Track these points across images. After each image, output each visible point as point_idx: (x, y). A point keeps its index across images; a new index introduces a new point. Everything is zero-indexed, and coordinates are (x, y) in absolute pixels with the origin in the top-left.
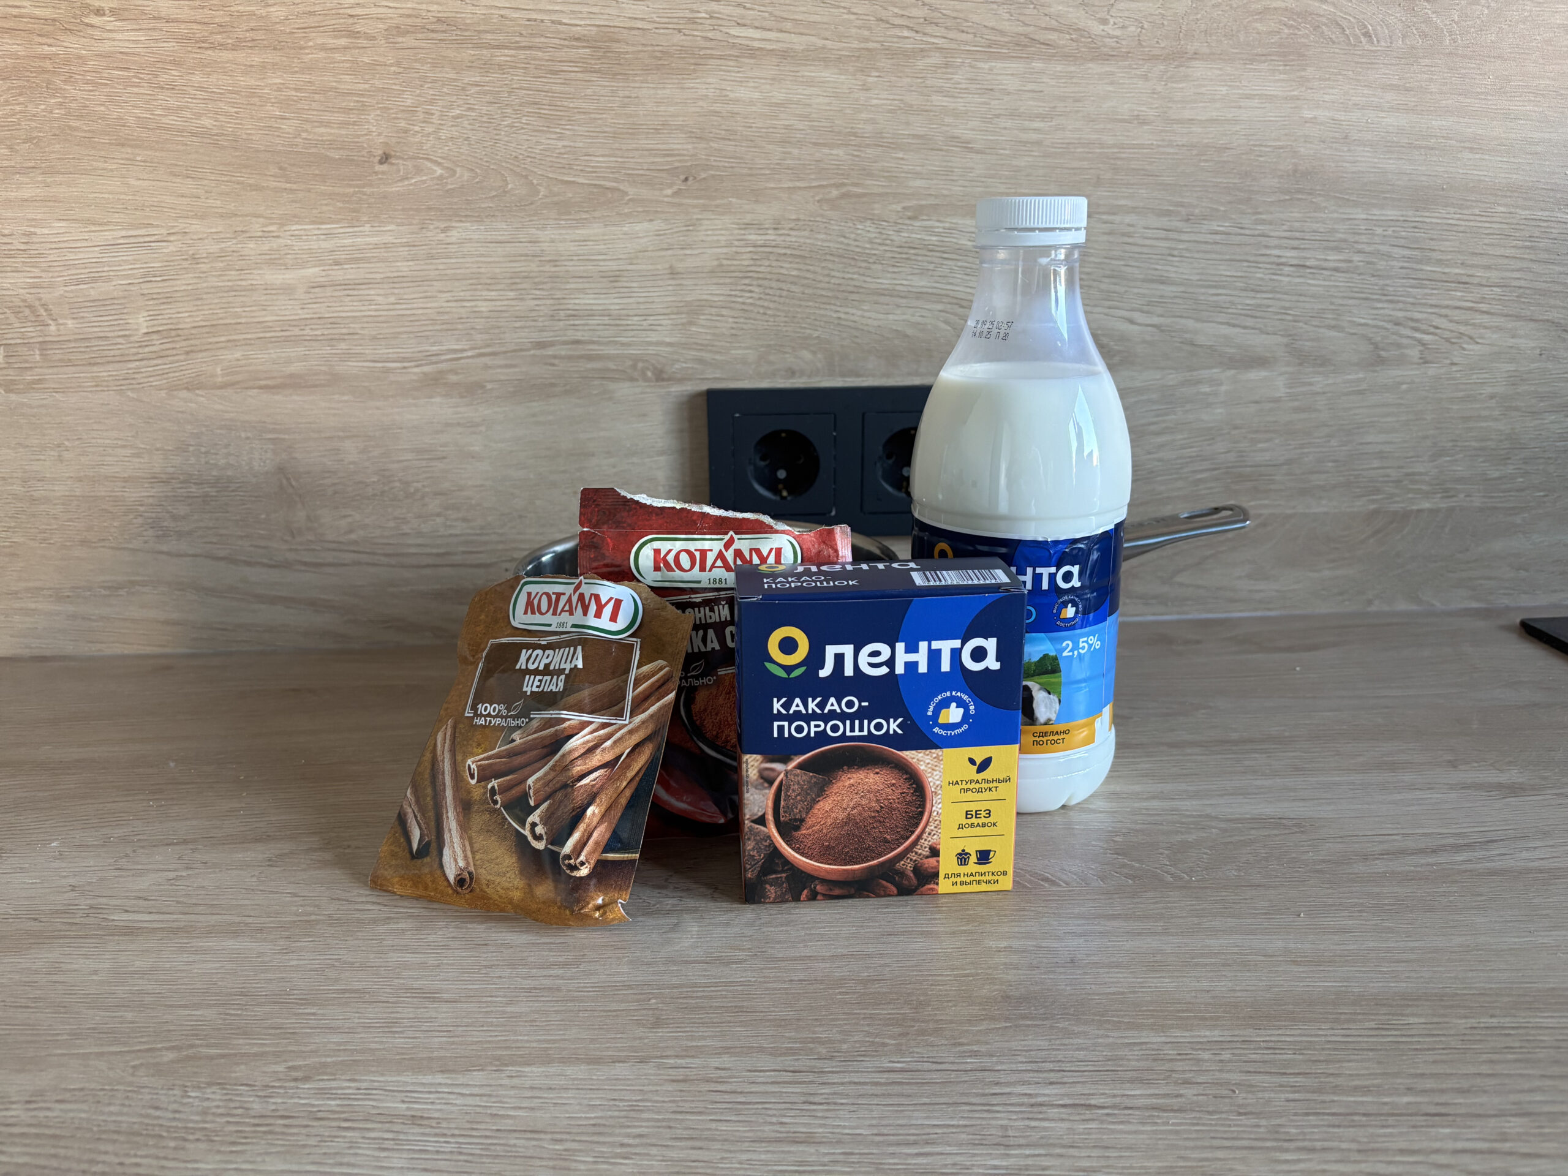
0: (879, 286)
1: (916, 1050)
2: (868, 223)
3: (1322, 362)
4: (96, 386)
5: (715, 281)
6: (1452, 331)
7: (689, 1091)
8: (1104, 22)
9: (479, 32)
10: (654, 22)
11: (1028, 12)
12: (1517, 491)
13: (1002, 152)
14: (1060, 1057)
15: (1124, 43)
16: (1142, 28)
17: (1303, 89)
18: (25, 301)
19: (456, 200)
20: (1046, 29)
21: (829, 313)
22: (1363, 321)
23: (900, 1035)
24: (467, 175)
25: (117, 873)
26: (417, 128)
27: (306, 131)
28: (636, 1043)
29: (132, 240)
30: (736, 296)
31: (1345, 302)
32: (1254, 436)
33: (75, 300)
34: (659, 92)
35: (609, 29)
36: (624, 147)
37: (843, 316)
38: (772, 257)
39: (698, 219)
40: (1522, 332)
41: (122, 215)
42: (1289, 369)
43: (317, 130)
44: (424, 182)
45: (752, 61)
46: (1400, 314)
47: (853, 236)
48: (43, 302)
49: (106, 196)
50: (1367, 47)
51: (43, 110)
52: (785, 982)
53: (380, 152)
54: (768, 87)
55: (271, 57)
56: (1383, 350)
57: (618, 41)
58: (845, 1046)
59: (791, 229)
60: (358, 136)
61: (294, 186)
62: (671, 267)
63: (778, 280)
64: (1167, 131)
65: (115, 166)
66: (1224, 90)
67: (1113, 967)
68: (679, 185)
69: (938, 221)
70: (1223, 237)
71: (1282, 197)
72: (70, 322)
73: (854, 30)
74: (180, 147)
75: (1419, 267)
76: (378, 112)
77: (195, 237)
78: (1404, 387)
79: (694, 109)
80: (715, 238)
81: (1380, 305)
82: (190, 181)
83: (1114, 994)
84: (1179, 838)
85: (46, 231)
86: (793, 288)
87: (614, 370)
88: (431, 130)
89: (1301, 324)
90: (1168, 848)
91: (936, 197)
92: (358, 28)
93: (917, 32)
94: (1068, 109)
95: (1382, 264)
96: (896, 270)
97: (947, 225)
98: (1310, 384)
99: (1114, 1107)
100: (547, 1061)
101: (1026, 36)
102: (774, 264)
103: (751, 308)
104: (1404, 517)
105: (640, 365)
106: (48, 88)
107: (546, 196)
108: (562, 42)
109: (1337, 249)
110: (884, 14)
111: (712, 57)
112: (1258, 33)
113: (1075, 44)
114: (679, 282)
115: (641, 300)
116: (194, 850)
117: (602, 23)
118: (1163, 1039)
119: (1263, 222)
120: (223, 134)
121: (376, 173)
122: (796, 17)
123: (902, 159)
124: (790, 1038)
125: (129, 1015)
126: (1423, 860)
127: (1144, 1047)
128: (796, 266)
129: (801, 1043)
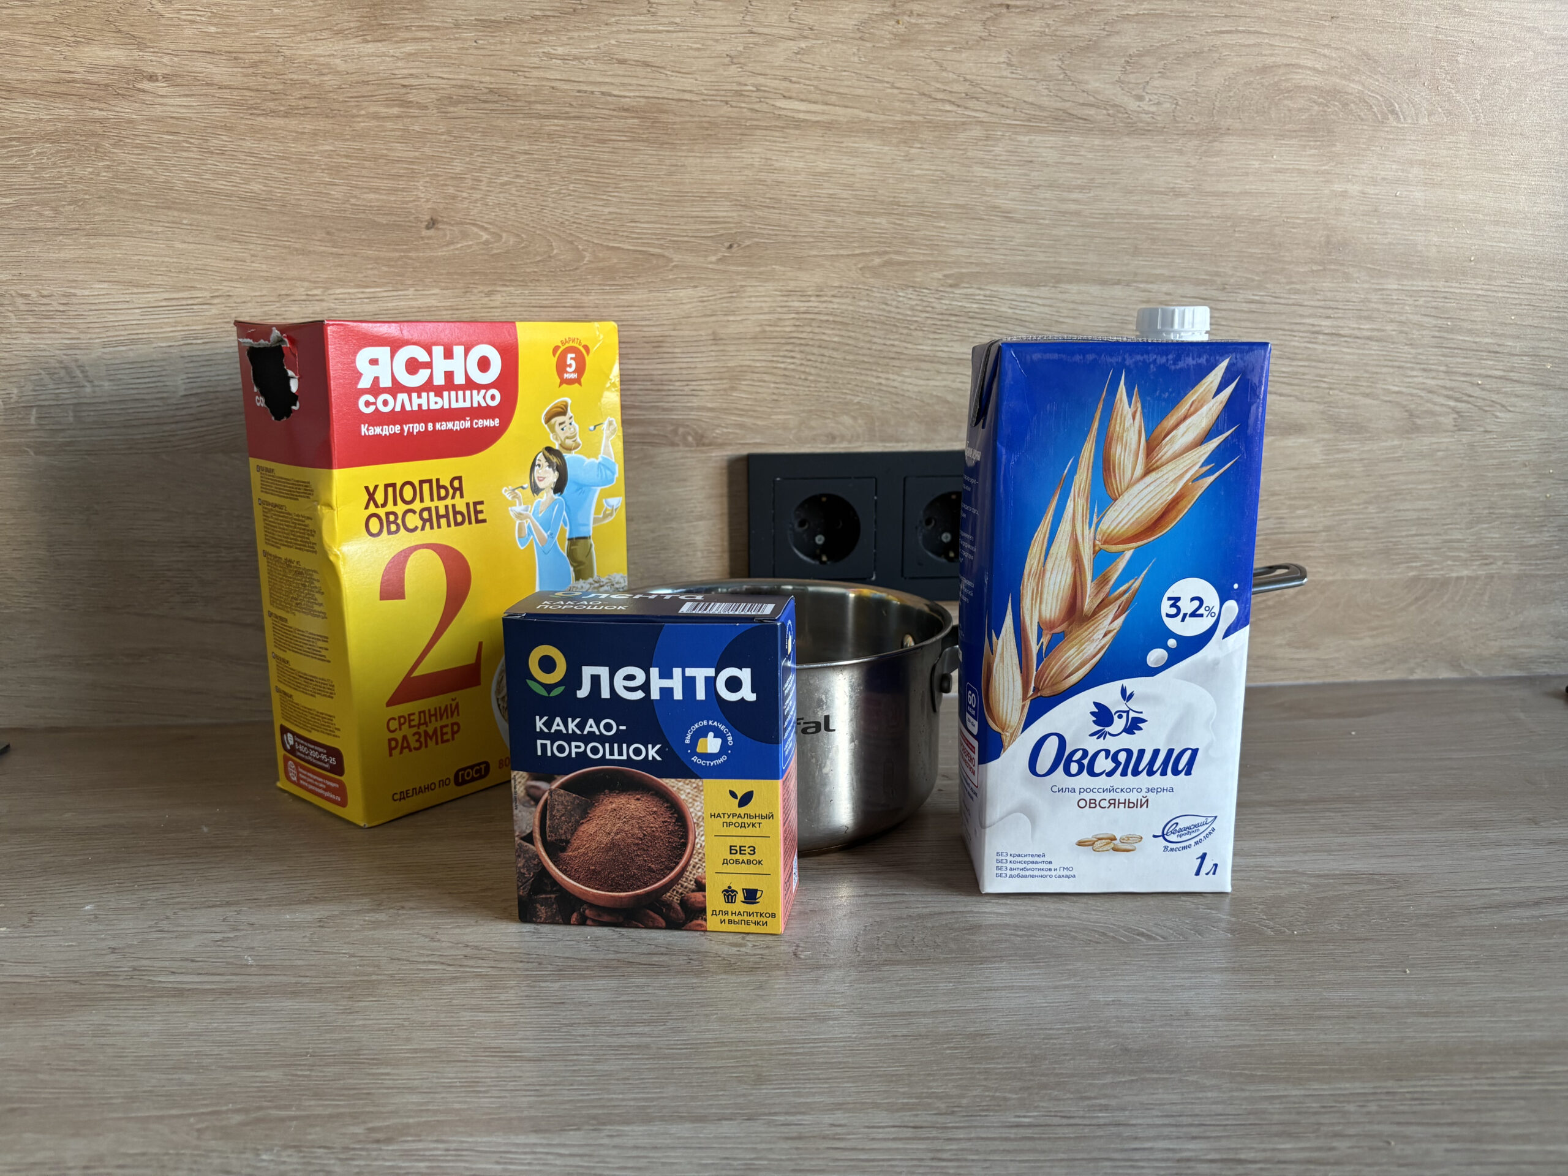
0: (920, 352)
1: (1042, 1104)
2: (910, 290)
3: (1356, 428)
4: (130, 448)
5: (757, 347)
6: (1484, 399)
7: (806, 1149)
8: (1140, 98)
9: (530, 102)
10: (702, 94)
11: (1067, 88)
12: (1554, 558)
13: (1041, 221)
14: (1197, 1111)
15: (1159, 118)
16: (1177, 104)
17: (1333, 164)
18: (61, 362)
19: (500, 264)
20: (1083, 104)
21: (870, 379)
22: (1396, 389)
23: (1021, 1089)
24: (512, 240)
25: (160, 935)
26: (465, 195)
27: (355, 197)
28: (740, 1100)
29: (174, 303)
30: (778, 362)
31: (1378, 370)
32: (1293, 502)
33: (113, 362)
34: (705, 161)
35: (657, 101)
36: (669, 214)
37: (883, 382)
38: (814, 324)
39: (742, 286)
40: (1552, 401)
41: (165, 278)
42: (1326, 436)
43: (365, 196)
44: (470, 246)
45: (797, 132)
46: (1433, 382)
47: (895, 303)
48: (80, 363)
49: (150, 258)
50: (1395, 124)
51: (91, 173)
52: (888, 1037)
53: (427, 218)
54: (812, 156)
55: (323, 124)
56: (1418, 417)
57: (666, 112)
58: (964, 1101)
59: (833, 296)
60: (407, 202)
61: (341, 251)
62: (714, 333)
63: (820, 347)
64: (1203, 203)
65: (160, 229)
66: (1256, 164)
67: (1231, 1020)
68: (723, 252)
69: (980, 289)
70: (1259, 306)
71: (1315, 268)
72: (106, 384)
73: (897, 104)
74: (229, 212)
75: (1450, 336)
76: (427, 179)
77: (239, 300)
78: (1440, 454)
79: (739, 178)
80: (758, 304)
81: (1414, 373)
82: (236, 245)
83: (1239, 1046)
84: (1270, 893)
85: (87, 292)
86: (835, 354)
87: (654, 435)
88: (479, 196)
89: (1336, 392)
90: (1261, 903)
91: (977, 264)
92: (411, 98)
93: (959, 106)
94: (1106, 181)
95: (1415, 334)
96: (937, 336)
97: (988, 293)
98: (1347, 451)
99: (1265, 1161)
100: (648, 1120)
101: (1064, 111)
102: (817, 330)
103: (792, 374)
104: (1445, 583)
105: (681, 430)
106: (96, 151)
107: (591, 262)
108: (611, 113)
109: (1369, 318)
110: (926, 89)
111: (757, 127)
112: (1289, 110)
113: (1111, 119)
114: (721, 348)
115: (684, 365)
116: (238, 913)
117: (651, 95)
118: (1303, 1092)
119: (1297, 292)
120: (272, 200)
121: (422, 238)
122: (841, 90)
123: (944, 228)
124: (904, 1093)
125: (188, 1078)
126: (1528, 912)
127: (1284, 1100)
128: (838, 332)
129: (917, 1098)
